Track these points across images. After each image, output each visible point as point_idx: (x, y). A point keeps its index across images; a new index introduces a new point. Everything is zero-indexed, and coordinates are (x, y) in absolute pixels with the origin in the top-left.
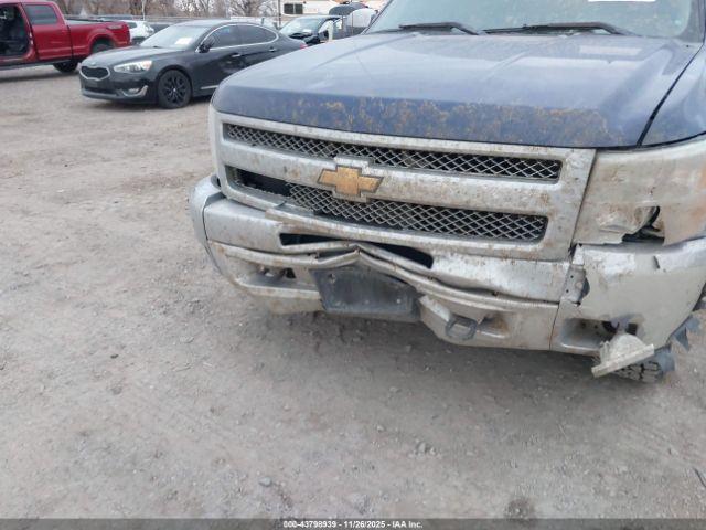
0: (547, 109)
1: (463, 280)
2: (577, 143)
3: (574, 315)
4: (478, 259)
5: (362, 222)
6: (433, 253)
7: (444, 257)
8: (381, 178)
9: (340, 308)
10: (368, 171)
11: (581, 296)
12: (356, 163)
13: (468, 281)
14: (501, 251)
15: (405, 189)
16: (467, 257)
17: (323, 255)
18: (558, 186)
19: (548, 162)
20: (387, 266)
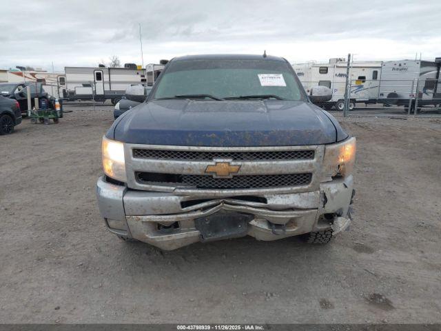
0: (306, 131)
1: (282, 205)
2: (320, 143)
3: (324, 212)
4: (286, 195)
5: (229, 188)
6: (266, 196)
7: (272, 197)
8: (240, 166)
9: (211, 236)
10: (233, 163)
11: (324, 204)
12: (226, 160)
13: (285, 206)
14: (296, 190)
15: (252, 169)
16: (281, 196)
17: (204, 209)
18: (315, 160)
19: (308, 151)
20: (242, 207)
